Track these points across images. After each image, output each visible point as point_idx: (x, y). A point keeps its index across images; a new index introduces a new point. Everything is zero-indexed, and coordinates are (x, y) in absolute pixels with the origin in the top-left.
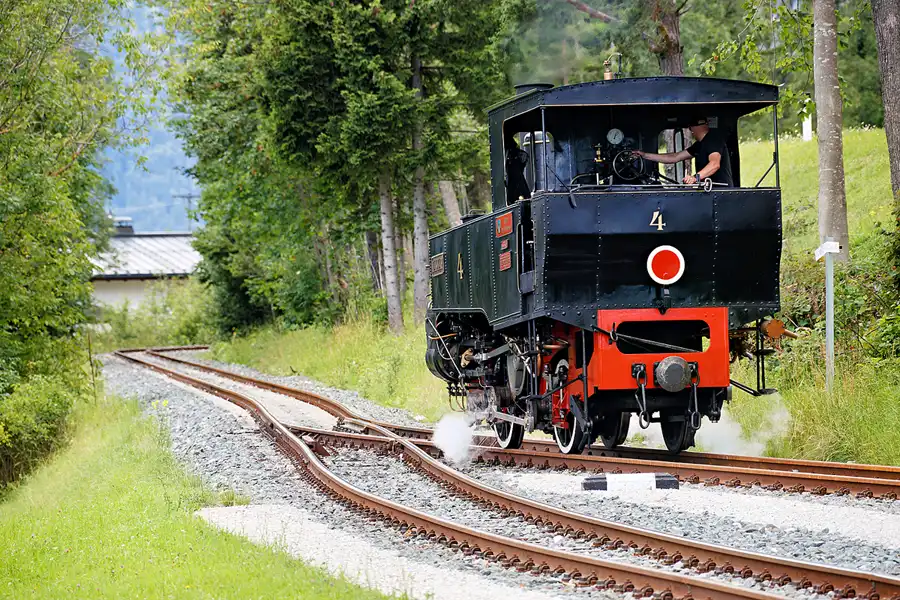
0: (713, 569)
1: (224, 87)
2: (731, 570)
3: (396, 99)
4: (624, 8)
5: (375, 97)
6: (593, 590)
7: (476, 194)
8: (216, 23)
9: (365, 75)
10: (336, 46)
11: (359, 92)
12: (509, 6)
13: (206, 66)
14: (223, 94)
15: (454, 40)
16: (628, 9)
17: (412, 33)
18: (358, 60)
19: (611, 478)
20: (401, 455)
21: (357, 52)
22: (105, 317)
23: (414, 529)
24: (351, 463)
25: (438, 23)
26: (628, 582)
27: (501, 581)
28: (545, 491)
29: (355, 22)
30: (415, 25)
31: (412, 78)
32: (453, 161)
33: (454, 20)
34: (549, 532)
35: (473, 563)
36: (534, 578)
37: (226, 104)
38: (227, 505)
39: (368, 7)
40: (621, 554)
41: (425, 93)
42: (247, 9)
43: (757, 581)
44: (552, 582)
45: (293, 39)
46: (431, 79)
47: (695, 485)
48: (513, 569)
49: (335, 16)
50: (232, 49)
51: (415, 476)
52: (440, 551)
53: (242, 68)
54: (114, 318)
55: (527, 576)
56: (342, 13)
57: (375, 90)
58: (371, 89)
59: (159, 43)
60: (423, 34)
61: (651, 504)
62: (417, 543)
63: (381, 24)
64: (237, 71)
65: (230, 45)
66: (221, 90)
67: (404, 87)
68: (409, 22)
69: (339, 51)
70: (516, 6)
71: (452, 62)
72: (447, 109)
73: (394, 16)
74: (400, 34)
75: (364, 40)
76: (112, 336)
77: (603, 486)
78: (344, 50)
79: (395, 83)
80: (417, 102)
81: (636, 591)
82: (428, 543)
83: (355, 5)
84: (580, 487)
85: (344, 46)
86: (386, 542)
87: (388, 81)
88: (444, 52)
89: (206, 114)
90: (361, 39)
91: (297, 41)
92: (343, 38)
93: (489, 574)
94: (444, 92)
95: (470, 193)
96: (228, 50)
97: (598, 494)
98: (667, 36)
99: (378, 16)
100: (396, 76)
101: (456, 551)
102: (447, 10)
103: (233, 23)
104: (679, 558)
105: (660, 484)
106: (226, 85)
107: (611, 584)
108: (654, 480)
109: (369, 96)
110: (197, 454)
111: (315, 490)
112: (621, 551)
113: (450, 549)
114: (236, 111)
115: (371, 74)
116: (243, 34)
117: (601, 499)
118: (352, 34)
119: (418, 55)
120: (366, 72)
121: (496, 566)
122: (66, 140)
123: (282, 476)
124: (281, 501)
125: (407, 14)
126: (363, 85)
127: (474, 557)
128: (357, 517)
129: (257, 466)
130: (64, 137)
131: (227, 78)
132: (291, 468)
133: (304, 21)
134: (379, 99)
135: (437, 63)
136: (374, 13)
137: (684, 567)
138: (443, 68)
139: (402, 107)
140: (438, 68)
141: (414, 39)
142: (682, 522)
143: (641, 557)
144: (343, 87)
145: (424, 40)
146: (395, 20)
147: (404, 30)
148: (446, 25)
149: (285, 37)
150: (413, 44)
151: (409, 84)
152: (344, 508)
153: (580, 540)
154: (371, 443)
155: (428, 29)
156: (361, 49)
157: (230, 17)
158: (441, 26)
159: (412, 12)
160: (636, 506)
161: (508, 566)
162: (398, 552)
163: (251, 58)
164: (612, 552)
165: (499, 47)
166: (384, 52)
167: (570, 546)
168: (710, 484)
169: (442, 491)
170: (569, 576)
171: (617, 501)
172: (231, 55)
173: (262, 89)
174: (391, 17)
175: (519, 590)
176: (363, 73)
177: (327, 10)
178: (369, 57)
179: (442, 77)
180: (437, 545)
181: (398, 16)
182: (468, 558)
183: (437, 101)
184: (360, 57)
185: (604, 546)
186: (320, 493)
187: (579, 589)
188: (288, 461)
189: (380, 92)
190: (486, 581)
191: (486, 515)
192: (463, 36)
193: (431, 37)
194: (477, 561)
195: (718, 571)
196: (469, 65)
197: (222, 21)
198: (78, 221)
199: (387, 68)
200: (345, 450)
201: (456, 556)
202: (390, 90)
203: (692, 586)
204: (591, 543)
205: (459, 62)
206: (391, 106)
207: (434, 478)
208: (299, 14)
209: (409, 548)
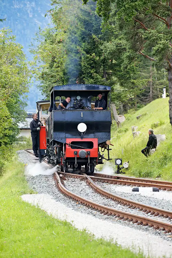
0: (158, 215)
1: (52, 77)
2: (163, 216)
3: (99, 81)
4: (158, 57)
5: (93, 80)
6: (122, 221)
7: (125, 108)
8: (51, 59)
9: (90, 74)
10: (82, 66)
11: (88, 79)
12: (126, 56)
13: (47, 71)
14: (52, 79)
15: (115, 65)
16: (159, 57)
17: (104, 63)
18: (88, 70)
19: (140, 188)
20: (86, 181)
21: (88, 68)
22: (24, 140)
23: (79, 202)
24: (71, 182)
25: (111, 60)
26: (132, 218)
27: (97, 217)
28: (121, 192)
29: (88, 59)
30: (105, 60)
31: (103, 75)
32: (114, 98)
33: (115, 59)
34: (118, 203)
35: (93, 212)
36: (107, 217)
37: (52, 81)
38: (31, 194)
39: (91, 55)
40: (135, 210)
41: (107, 79)
42: (59, 55)
43: (169, 219)
44: (111, 218)
45: (71, 64)
46: (109, 76)
47: (165, 191)
48: (103, 214)
49: (82, 58)
50: (55, 66)
51: (87, 187)
52: (84, 208)
53: (57, 71)
54: (27, 140)
55: (106, 216)
56: (84, 57)
57: (93, 78)
58: (92, 78)
59: (32, 64)
60: (107, 63)
61: (148, 196)
62: (79, 206)
63: (95, 60)
64: (56, 72)
65: (54, 65)
66: (51, 77)
67: (101, 78)
68: (103, 60)
69: (83, 67)
70: (128, 56)
71: (115, 71)
72: (113, 84)
73: (99, 58)
74: (100, 63)
75: (90, 65)
76: (25, 145)
77: (138, 190)
78: (85, 67)
79: (98, 76)
80: (105, 82)
81: (133, 221)
82: (82, 206)
83: (88, 55)
84: (131, 190)
85: (84, 66)
86: (71, 205)
87: (96, 76)
88: (112, 68)
89: (47, 84)
90: (89, 64)
91: (72, 64)
92: (84, 64)
93: (95, 215)
94: (112, 79)
95: (124, 107)
96: (54, 66)
97: (136, 193)
98: (170, 65)
99: (94, 58)
100: (99, 75)
101: (89, 208)
102: (109, 56)
103: (55, 59)
104: (150, 212)
105: (154, 190)
106: (53, 76)
107: (127, 219)
108: (152, 189)
109: (91, 80)
110: (32, 179)
111: (57, 190)
112: (135, 209)
113: (87, 208)
114: (56, 83)
115: (92, 74)
116: (58, 62)
117: (136, 194)
118: (87, 63)
119: (105, 69)
120: (91, 73)
121: (99, 213)
122: (6, 90)
123: (51, 186)
124: (46, 193)
125: (102, 58)
126: (90, 77)
127: (93, 210)
128: (66, 198)
129: (46, 183)
130: (5, 89)
131: (53, 74)
132: (54, 183)
133: (74, 59)
134: (94, 81)
135: (111, 71)
136: (93, 57)
137: (151, 214)
138: (112, 72)
139: (100, 83)
140: (111, 73)
141: (104, 65)
142: (156, 201)
143: (140, 211)
144: (84, 77)
145: (107, 65)
146: (99, 59)
147: (101, 62)
148: (113, 61)
149: (69, 63)
150: (104, 66)
151: (103, 77)
152: (63, 195)
153: (125, 206)
154: (79, 177)
155: (108, 62)
156: (89, 67)
157: (54, 57)
158: (112, 61)
159: (104, 57)
160: (144, 196)
161: (101, 213)
162: (72, 208)
163: (59, 68)
164: (133, 210)
165: (124, 67)
166: (96, 68)
167: (122, 208)
168: (169, 191)
169: (93, 191)
170: (117, 216)
171: (140, 195)
172: (55, 68)
173: (62, 78)
174: (98, 58)
175: (101, 220)
176: (89, 73)
177: (80, 56)
178: (91, 69)
179: (112, 75)
180: (85, 207)
181: (100, 58)
182: (92, 210)
183: (110, 81)
184: (89, 69)
185: (131, 208)
186: (58, 191)
187: (118, 220)
188: (54, 181)
189: (94, 79)
190: (93, 218)
191: (102, 198)
192: (118, 64)
193: (109, 64)
194: (94, 211)
195: (159, 216)
196: (119, 72)
197: (52, 58)
198: (9, 113)
199: (96, 72)
200: (72, 179)
201: (88, 210)
202: (97, 78)
203: (148, 220)
204: (128, 207)
205: (116, 71)
206: (97, 83)
207: (92, 187)
208: (72, 57)
209: (76, 207)
